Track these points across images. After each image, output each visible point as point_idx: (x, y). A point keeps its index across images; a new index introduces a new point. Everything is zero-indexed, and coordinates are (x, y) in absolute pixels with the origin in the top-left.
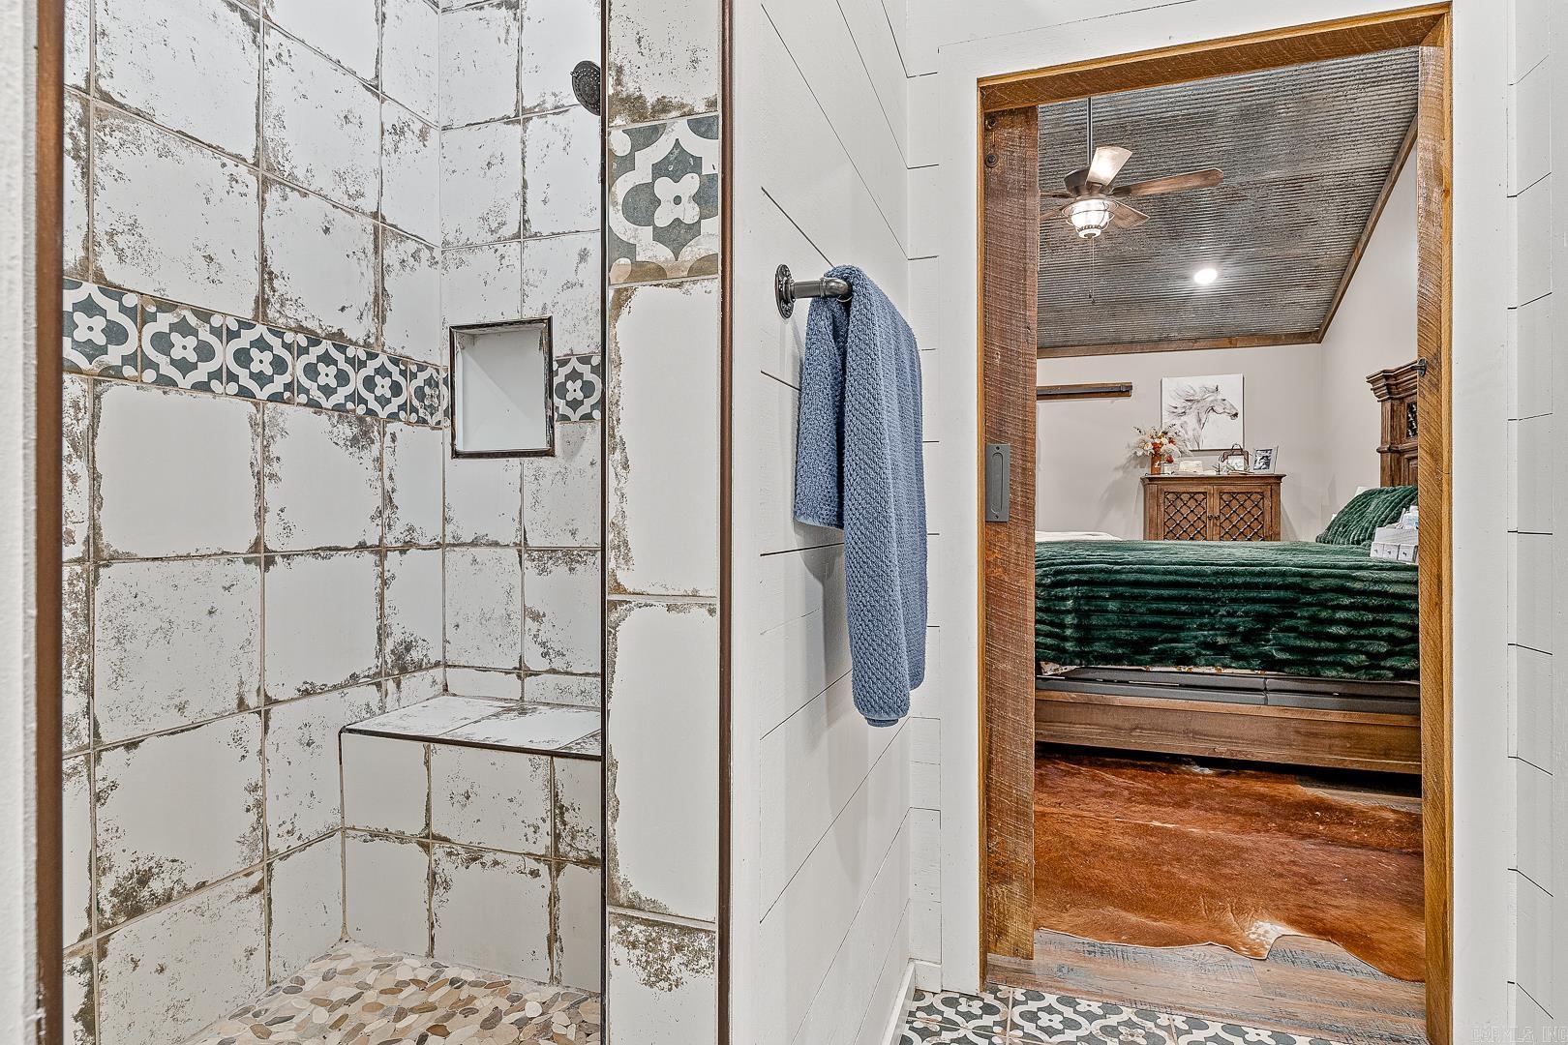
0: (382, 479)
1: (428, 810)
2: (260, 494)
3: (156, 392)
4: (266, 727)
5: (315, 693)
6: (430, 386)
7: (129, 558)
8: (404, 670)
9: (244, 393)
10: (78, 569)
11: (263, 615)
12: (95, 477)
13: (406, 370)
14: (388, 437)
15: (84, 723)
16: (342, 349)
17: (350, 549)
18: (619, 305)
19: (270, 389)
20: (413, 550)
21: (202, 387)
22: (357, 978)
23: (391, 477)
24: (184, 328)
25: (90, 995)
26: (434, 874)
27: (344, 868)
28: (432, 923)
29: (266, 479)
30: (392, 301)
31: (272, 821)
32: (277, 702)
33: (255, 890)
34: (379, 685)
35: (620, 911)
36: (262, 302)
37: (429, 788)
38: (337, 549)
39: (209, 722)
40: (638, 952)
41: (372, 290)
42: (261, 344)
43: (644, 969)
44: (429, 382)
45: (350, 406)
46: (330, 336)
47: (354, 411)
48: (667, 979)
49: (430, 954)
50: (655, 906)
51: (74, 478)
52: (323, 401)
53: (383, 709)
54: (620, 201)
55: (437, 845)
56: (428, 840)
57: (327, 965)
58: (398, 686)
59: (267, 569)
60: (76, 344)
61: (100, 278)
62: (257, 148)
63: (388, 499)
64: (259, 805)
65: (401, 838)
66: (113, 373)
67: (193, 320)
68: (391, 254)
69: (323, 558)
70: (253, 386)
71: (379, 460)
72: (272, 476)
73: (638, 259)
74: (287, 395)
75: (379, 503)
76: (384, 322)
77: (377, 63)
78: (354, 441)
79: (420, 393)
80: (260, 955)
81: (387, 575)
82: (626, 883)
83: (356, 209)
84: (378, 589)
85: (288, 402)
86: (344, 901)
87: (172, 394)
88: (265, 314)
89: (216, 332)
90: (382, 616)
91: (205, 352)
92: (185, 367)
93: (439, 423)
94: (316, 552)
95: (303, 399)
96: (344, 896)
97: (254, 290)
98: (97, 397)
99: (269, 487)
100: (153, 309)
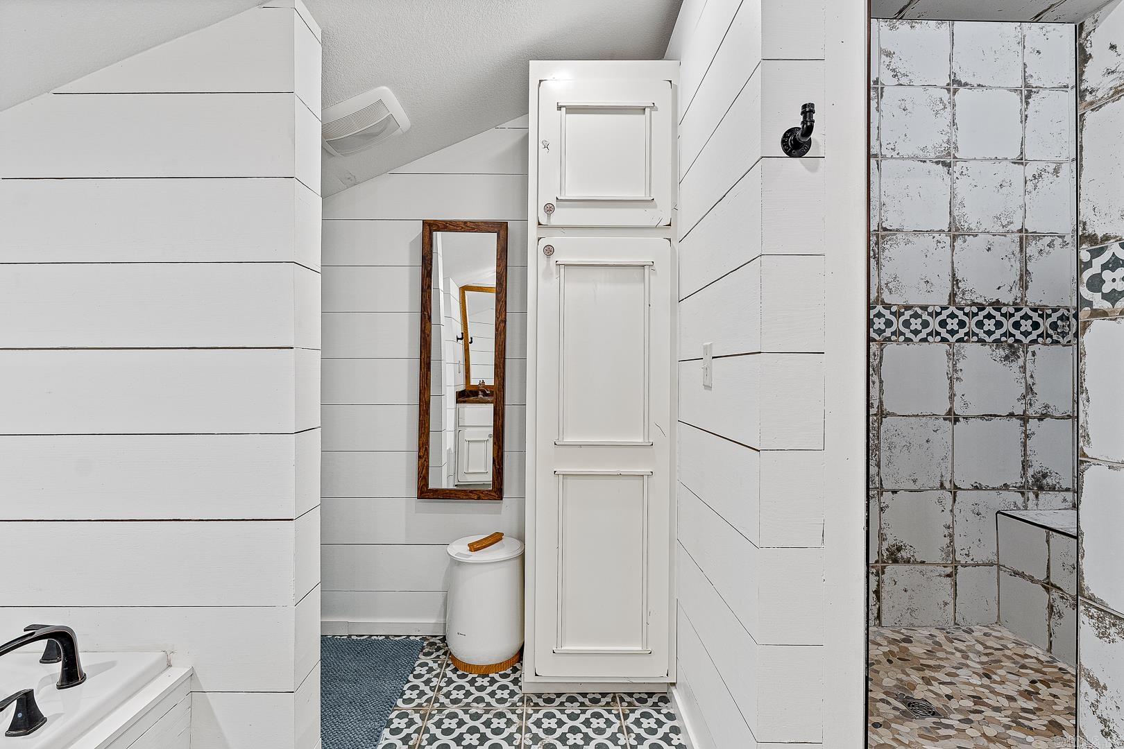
0: (1025, 378)
1: (1048, 568)
2: (951, 388)
3: (905, 345)
4: (954, 500)
5: (982, 489)
6: (1062, 320)
7: (893, 415)
8: (1041, 488)
9: (944, 340)
10: (875, 418)
11: (953, 446)
12: (881, 382)
13: (1043, 314)
14: (1030, 354)
15: (877, 478)
16: (998, 310)
17: (1004, 416)
18: (1084, 329)
19: (957, 336)
20: (1048, 419)
21: (924, 340)
22: (1002, 642)
23: (1032, 377)
24: (916, 316)
25: (878, 585)
26: (1052, 607)
27: (999, 585)
28: (1051, 634)
29: (955, 380)
30: (1033, 276)
31: (957, 546)
32: (960, 489)
33: (949, 576)
34: (1023, 494)
35: (1085, 600)
36: (953, 296)
37: (1049, 556)
38: (995, 416)
39: (927, 490)
40: (1093, 621)
41: (1019, 273)
42: (952, 316)
43: (1097, 629)
44: (1061, 318)
45: (1003, 339)
46: (991, 304)
47: (1006, 341)
48: (1108, 637)
49: (1049, 650)
50: (1102, 602)
51: (874, 383)
52: (987, 339)
53: (1026, 508)
54: (1085, 282)
55: (1054, 590)
56: (1048, 586)
57: (987, 630)
58: (1037, 496)
59: (955, 424)
60: (875, 331)
61: (883, 302)
62: (950, 223)
63: (1029, 389)
64: (951, 536)
65: (1032, 580)
66: (888, 339)
67: (920, 311)
68: (1032, 250)
69: (987, 420)
70: (948, 336)
71: (1023, 368)
72: (957, 379)
73: (1094, 308)
74: (966, 338)
75: (1024, 391)
76: (1027, 288)
77: (1022, 145)
78: (1007, 358)
79: (1054, 326)
80: (951, 606)
81: (1028, 432)
82: (1088, 588)
83: (1008, 232)
84: (1022, 440)
85: (967, 341)
86: (999, 603)
87: (911, 345)
88: (954, 301)
89: (930, 314)
90: (1025, 454)
91: (925, 324)
92: (916, 332)
93: (1070, 341)
94: (982, 417)
95: (975, 338)
96: (999, 600)
97: (949, 290)
98: (882, 350)
99: (956, 385)
100: (903, 310)
